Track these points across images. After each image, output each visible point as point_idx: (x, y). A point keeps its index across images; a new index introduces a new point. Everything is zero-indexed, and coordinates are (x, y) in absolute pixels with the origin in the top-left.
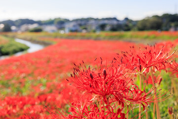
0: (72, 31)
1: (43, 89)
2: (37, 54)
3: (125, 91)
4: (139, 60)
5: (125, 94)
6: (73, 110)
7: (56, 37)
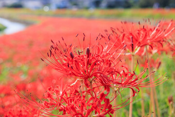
0: (59, 8)
1: (23, 77)
2: (17, 36)
3: (111, 72)
4: (132, 38)
5: (113, 77)
6: (49, 96)
7: (40, 15)
